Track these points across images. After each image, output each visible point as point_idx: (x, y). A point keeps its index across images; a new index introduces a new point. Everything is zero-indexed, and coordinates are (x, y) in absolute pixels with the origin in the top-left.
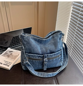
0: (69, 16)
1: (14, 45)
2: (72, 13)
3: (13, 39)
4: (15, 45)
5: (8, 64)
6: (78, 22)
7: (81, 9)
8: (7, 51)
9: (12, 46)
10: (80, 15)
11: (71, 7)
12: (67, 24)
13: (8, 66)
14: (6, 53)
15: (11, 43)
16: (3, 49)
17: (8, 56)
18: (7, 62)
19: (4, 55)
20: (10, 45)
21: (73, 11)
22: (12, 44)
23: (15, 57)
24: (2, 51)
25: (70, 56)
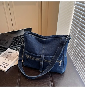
0: (71, 16)
1: (14, 46)
2: (74, 14)
3: (13, 40)
4: (16, 45)
5: (5, 66)
6: (80, 23)
7: (84, 9)
8: (6, 52)
9: (12, 46)
10: (83, 15)
11: (73, 7)
12: (69, 25)
13: (5, 67)
14: (5, 54)
15: (11, 43)
16: (3, 49)
17: (7, 57)
18: (4, 64)
19: (3, 55)
20: (10, 45)
21: (75, 11)
22: (13, 45)
23: (13, 58)
24: (2, 51)
25: (71, 58)
